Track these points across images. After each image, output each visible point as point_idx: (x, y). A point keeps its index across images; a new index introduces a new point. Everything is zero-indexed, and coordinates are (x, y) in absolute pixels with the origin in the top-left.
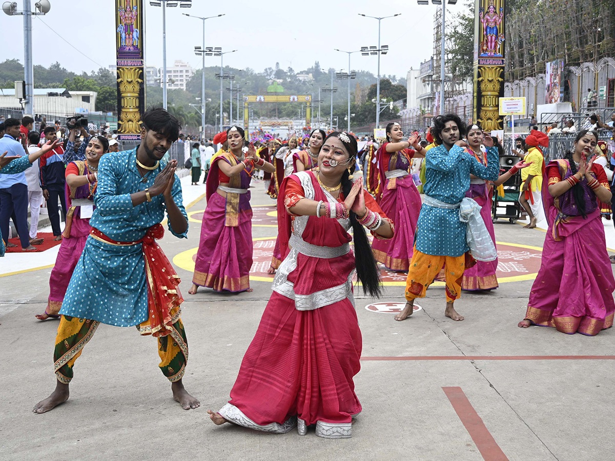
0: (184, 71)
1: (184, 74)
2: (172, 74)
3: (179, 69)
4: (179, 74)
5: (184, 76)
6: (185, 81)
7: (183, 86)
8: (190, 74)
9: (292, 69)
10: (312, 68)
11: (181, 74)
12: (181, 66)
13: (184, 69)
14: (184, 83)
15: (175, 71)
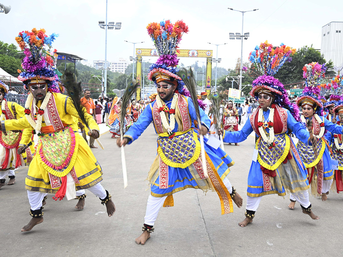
0: (124, 64)
1: (124, 65)
2: (118, 65)
3: (121, 62)
4: (121, 65)
5: (124, 66)
6: (124, 69)
7: (123, 72)
8: (127, 65)
9: (183, 64)
10: (194, 65)
11: (122, 65)
12: (122, 61)
13: (124, 62)
14: (124, 70)
15: (119, 63)
